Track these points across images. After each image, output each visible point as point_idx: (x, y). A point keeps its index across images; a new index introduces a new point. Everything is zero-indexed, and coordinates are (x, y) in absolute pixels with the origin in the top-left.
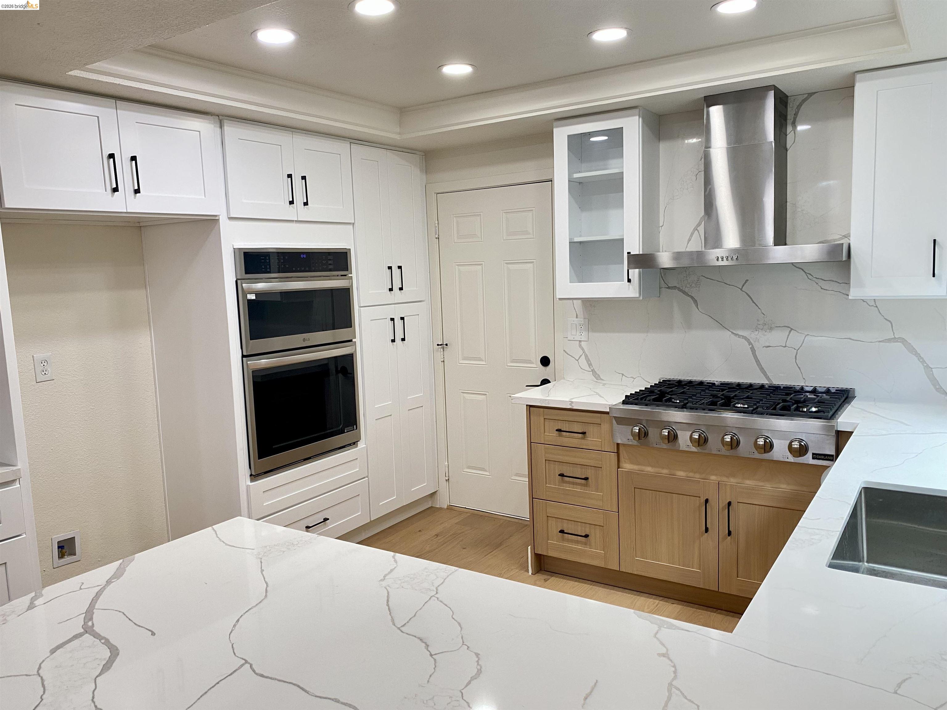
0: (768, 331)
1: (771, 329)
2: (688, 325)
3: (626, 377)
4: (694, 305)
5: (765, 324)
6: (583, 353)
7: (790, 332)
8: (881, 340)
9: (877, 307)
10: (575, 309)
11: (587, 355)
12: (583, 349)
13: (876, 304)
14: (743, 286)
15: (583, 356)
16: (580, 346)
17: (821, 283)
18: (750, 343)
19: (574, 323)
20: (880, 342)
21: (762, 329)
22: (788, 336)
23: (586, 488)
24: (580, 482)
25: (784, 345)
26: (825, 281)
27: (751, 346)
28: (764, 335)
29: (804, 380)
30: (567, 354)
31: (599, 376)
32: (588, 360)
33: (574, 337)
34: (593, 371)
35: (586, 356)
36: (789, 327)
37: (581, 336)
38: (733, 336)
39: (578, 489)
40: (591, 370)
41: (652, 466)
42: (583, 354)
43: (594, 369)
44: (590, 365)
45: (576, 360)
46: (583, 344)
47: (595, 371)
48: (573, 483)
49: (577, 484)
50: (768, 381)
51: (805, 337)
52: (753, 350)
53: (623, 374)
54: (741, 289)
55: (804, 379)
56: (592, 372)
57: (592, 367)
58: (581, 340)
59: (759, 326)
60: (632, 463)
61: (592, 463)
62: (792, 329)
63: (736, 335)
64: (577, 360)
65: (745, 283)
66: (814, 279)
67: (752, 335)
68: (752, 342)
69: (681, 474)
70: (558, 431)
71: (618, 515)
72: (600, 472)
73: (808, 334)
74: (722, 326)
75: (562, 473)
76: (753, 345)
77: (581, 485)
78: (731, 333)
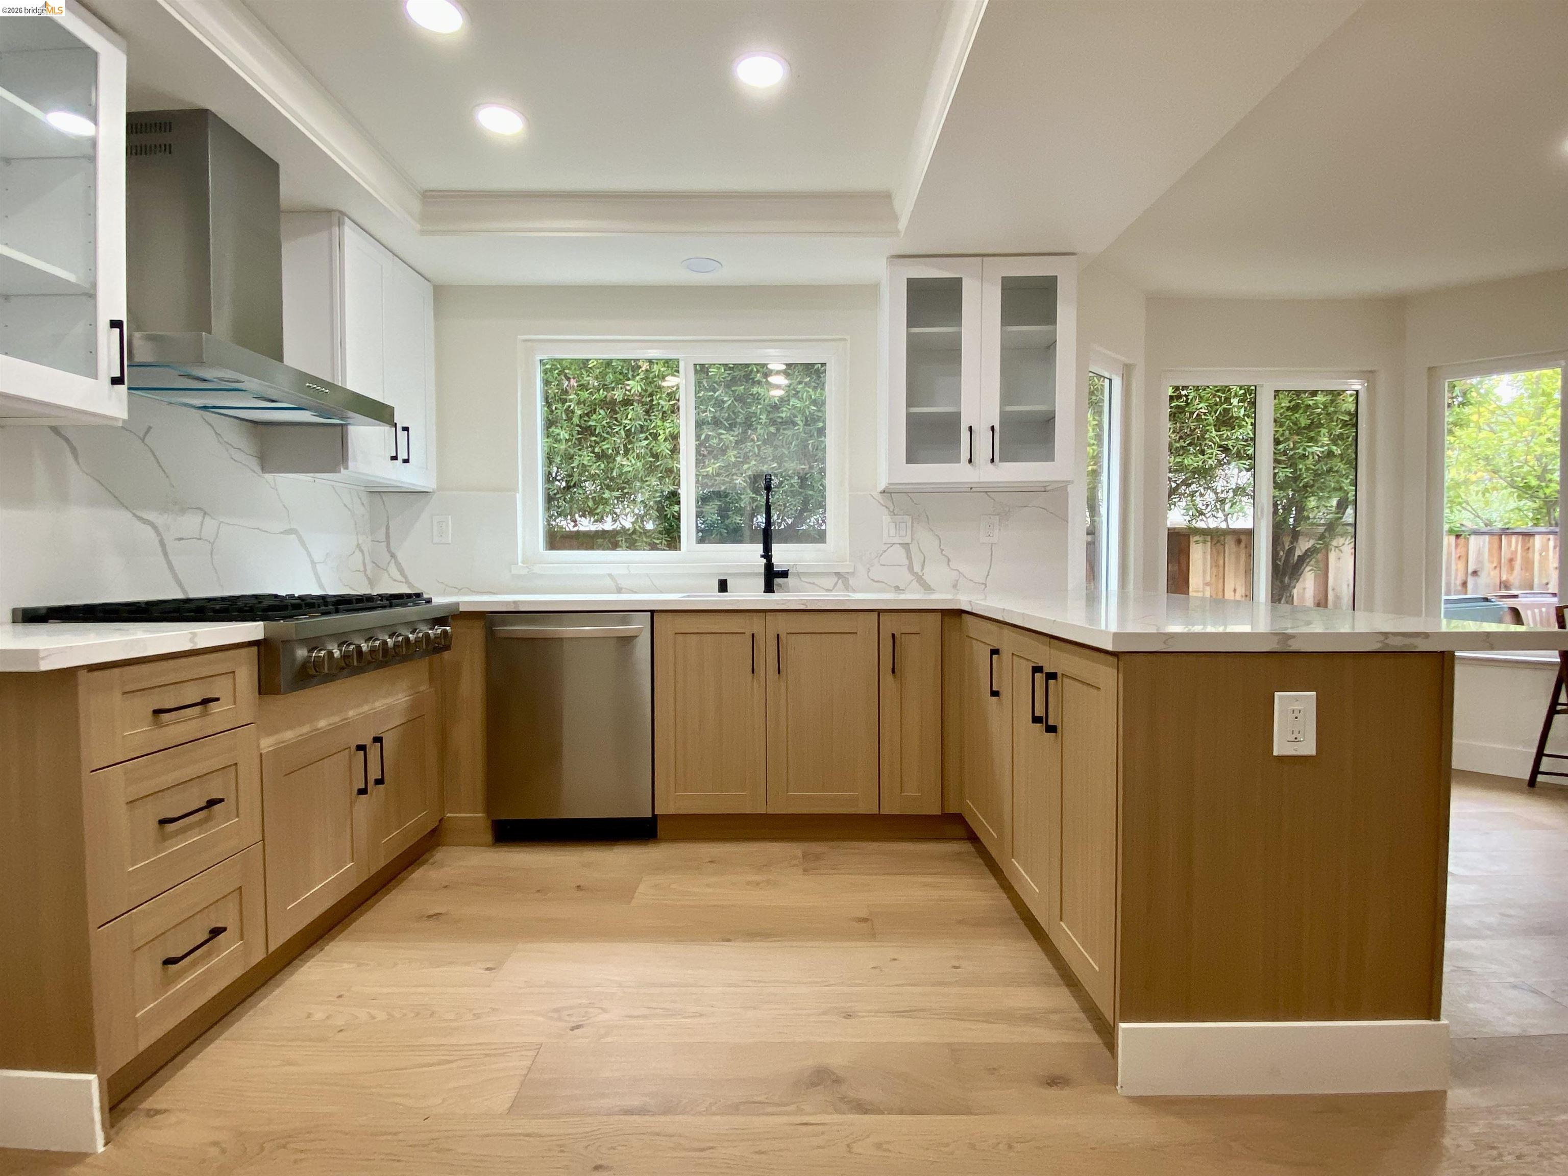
0: (179, 513)
1: (183, 511)
4: (71, 456)
5: (176, 503)
7: (204, 517)
8: (280, 531)
9: (277, 490)
14: (145, 435)
17: (234, 452)
18: (159, 534)
20: (279, 533)
21: (172, 511)
22: (202, 522)
25: (198, 537)
26: (237, 450)
27: (159, 538)
28: (175, 520)
36: (202, 510)
38: (134, 519)
39: (195, 837)
49: (190, 827)
50: (184, 593)
51: (220, 525)
52: (162, 543)
54: (143, 441)
55: (223, 586)
59: (168, 506)
60: (272, 734)
61: (223, 760)
62: (205, 513)
63: (139, 518)
65: (148, 431)
66: (224, 443)
67: (162, 521)
68: (161, 530)
69: (322, 724)
70: (157, 712)
71: (261, 847)
72: (233, 775)
73: (222, 522)
74: (119, 502)
75: (161, 817)
76: (162, 537)
77: (200, 823)
78: (131, 515)
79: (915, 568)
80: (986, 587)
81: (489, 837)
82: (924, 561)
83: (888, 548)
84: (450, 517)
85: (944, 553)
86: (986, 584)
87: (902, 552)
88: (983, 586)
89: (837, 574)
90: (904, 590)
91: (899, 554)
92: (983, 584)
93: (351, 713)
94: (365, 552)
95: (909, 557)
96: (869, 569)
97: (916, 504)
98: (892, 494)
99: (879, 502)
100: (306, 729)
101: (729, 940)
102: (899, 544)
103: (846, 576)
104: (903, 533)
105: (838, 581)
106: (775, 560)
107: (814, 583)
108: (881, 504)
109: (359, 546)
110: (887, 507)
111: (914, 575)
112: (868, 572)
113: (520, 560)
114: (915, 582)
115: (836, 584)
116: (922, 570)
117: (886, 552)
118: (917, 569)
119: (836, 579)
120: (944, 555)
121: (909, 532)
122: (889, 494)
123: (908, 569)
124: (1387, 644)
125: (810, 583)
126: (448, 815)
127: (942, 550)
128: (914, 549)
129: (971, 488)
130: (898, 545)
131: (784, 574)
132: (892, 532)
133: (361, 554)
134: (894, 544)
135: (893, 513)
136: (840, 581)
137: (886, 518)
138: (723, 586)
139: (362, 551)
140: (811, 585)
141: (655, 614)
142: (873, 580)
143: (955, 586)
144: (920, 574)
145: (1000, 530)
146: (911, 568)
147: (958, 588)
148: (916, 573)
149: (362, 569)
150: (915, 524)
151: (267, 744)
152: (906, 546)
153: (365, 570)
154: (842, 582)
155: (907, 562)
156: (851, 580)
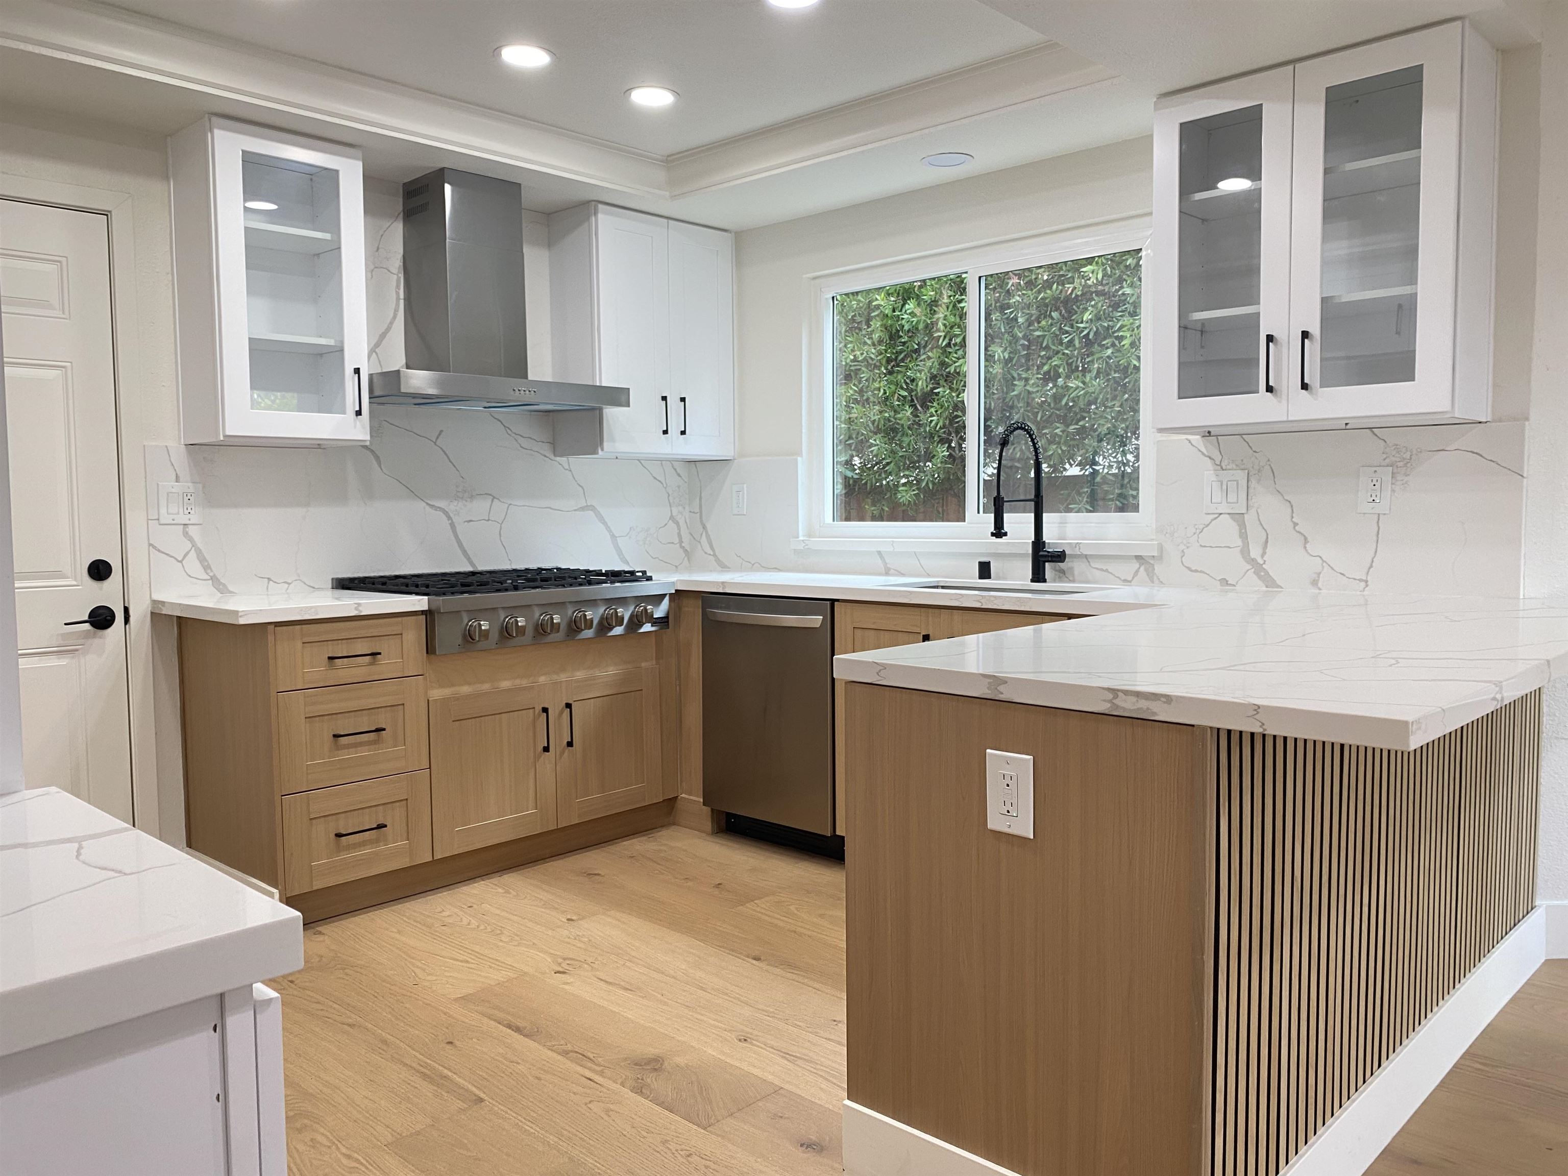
0: (469, 500)
1: (472, 497)
2: (369, 493)
3: (275, 582)
4: (375, 462)
5: (465, 491)
6: (193, 546)
7: (492, 501)
8: (576, 508)
9: (570, 471)
10: (173, 465)
11: (200, 550)
12: (191, 540)
13: (571, 467)
14: (437, 438)
15: (193, 554)
16: (186, 534)
17: (520, 440)
18: (449, 518)
19: (173, 490)
20: (575, 510)
21: (462, 498)
22: (491, 505)
23: (377, 746)
24: (366, 739)
25: (487, 519)
26: (524, 437)
27: (450, 521)
28: (465, 506)
29: (509, 562)
30: (159, 551)
31: (224, 585)
32: (202, 559)
33: (172, 517)
34: (214, 579)
35: (199, 553)
36: (490, 495)
37: (189, 515)
38: (427, 508)
39: (364, 752)
40: (209, 578)
41: (469, 684)
42: (193, 549)
43: (214, 575)
44: (207, 568)
45: (179, 561)
46: (192, 530)
47: (217, 579)
48: (356, 745)
49: (361, 744)
50: (472, 566)
51: (508, 507)
52: (453, 526)
53: (269, 579)
54: (435, 443)
55: (510, 560)
56: (211, 581)
57: (212, 571)
58: (188, 522)
59: (458, 494)
60: (441, 686)
61: (390, 700)
62: (494, 498)
63: (432, 506)
64: (181, 562)
65: (440, 434)
66: (513, 435)
67: (453, 507)
68: (452, 515)
69: (505, 684)
70: (331, 658)
71: (429, 772)
72: (401, 713)
73: (511, 504)
74: (414, 494)
75: (336, 733)
76: (452, 520)
77: (369, 743)
78: (425, 504)
79: (1251, 554)
80: (1367, 586)
81: (708, 825)
82: (1267, 542)
83: (1213, 520)
84: (745, 486)
85: (1297, 528)
86: (1366, 582)
87: (1233, 527)
88: (1363, 584)
89: (1138, 558)
90: (1234, 585)
91: (1227, 529)
92: (1361, 580)
93: (542, 679)
94: (680, 524)
95: (1243, 535)
96: (1183, 551)
97: (1255, 452)
99: (1200, 451)
100: (486, 687)
102: (1229, 514)
103: (1152, 562)
104: (1232, 497)
105: (1139, 568)
106: (1047, 537)
107: (1107, 571)
108: (1203, 454)
109: (672, 518)
110: (1210, 458)
111: (1248, 562)
112: (1182, 557)
113: (801, 533)
114: (1251, 573)
115: (1137, 572)
116: (1262, 556)
117: (1209, 527)
118: (1255, 553)
119: (1138, 565)
120: (1299, 532)
121: (1243, 495)
122: (1215, 437)
123: (1242, 552)
124: (1117, 707)
125: (1102, 570)
126: (683, 795)
127: (1295, 524)
128: (1250, 522)
129: (1346, 424)
130: (1227, 516)
131: (1060, 557)
132: (1218, 496)
133: (675, 526)
134: (1221, 514)
135: (1220, 467)
136: (1142, 568)
137: (1209, 473)
138: (985, 570)
139: (677, 524)
140: (1103, 572)
141: (836, 603)
142: (1189, 568)
143: (1315, 583)
144: (1260, 560)
145: (1393, 491)
146: (1245, 552)
147: (1320, 585)
148: (1253, 560)
149: (677, 541)
150: (1253, 483)
151: (436, 694)
152: (1238, 518)
153: (681, 542)
154: (1146, 570)
155: (1239, 542)
156: (1157, 568)
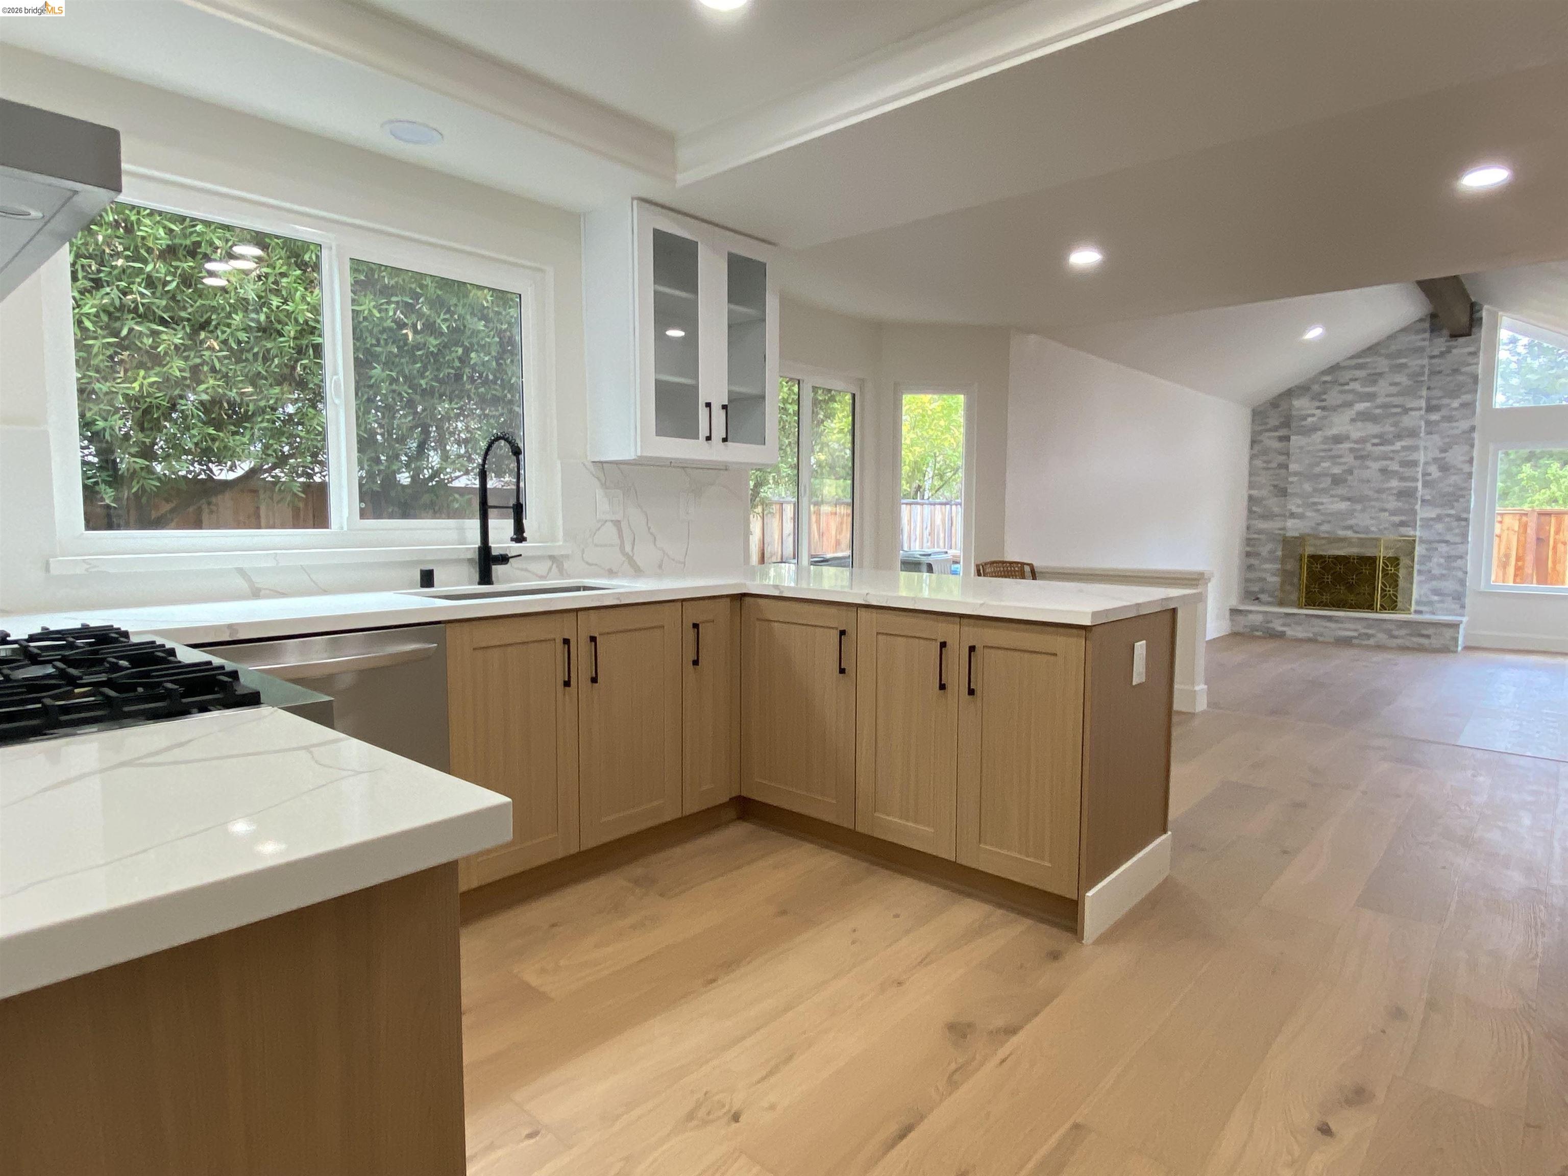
79: (626, 549)
80: (685, 566)
82: (634, 541)
83: (602, 526)
85: (651, 531)
86: (685, 563)
87: (614, 530)
88: (682, 565)
89: (551, 557)
90: (616, 573)
91: (610, 532)
92: (682, 562)
95: (621, 536)
96: (583, 550)
97: (627, 476)
98: (604, 465)
99: (591, 473)
101: (714, 981)
102: (612, 521)
103: (561, 560)
104: (615, 508)
105: (552, 565)
107: (526, 570)
108: (594, 477)
110: (599, 479)
111: (625, 557)
112: (583, 554)
114: (626, 563)
115: (550, 569)
116: (632, 551)
117: (600, 531)
118: (628, 548)
119: (551, 563)
120: (651, 533)
121: (620, 507)
122: (601, 464)
125: (522, 570)
127: (649, 528)
128: (624, 525)
131: (501, 560)
132: (605, 507)
134: (607, 521)
135: (604, 486)
136: (554, 566)
137: (599, 493)
142: (587, 563)
143: (660, 567)
144: (630, 553)
145: (695, 507)
146: (622, 548)
147: (663, 568)
148: (627, 554)
150: (626, 499)
152: (617, 523)
154: (557, 567)
155: (619, 542)
156: (566, 565)
